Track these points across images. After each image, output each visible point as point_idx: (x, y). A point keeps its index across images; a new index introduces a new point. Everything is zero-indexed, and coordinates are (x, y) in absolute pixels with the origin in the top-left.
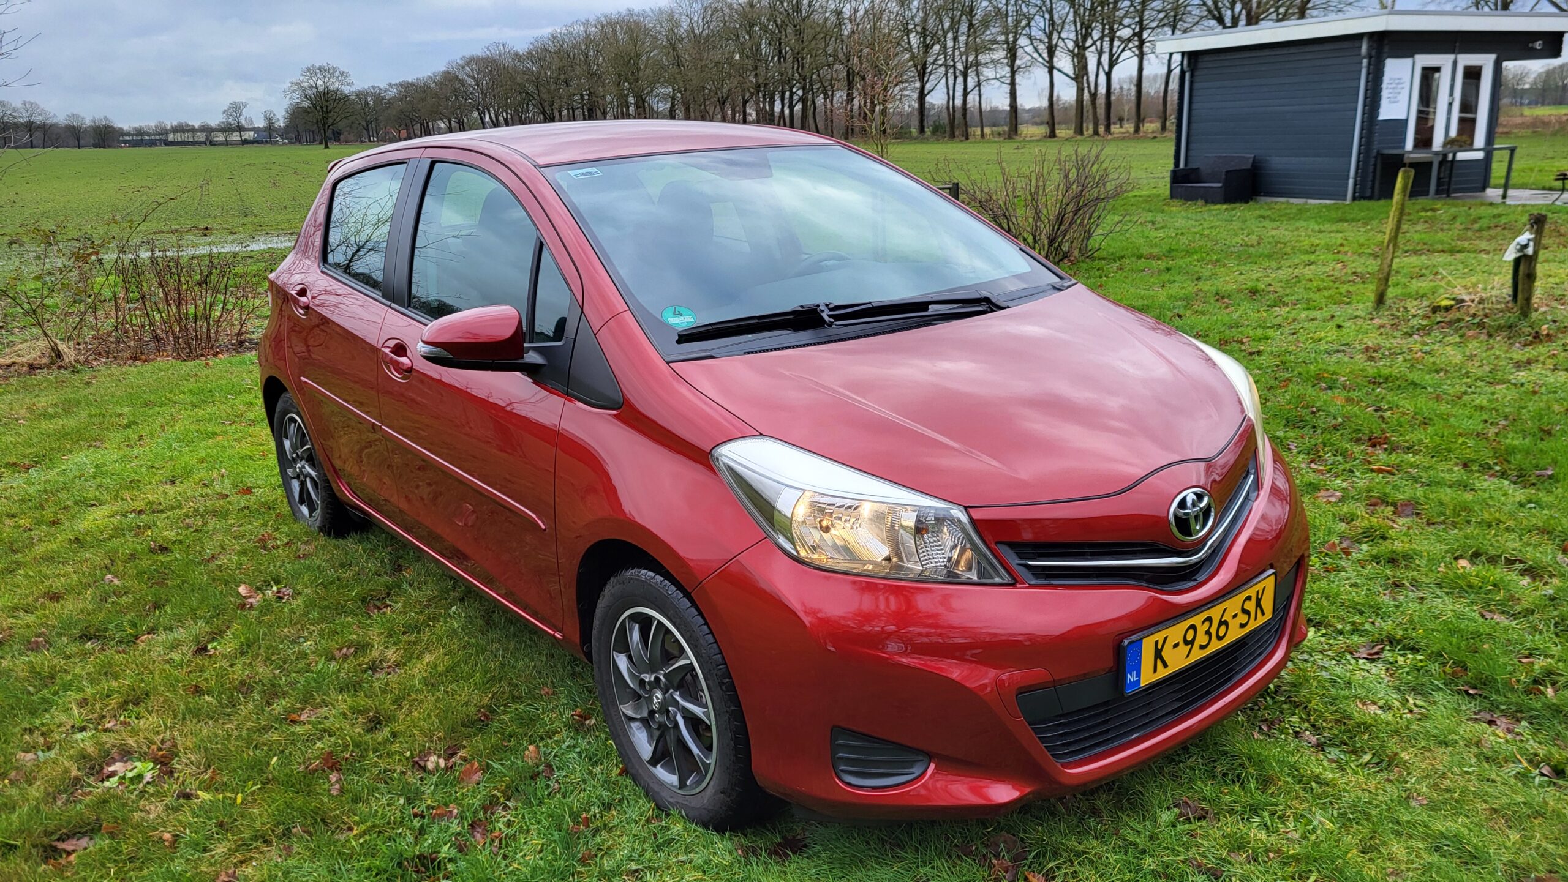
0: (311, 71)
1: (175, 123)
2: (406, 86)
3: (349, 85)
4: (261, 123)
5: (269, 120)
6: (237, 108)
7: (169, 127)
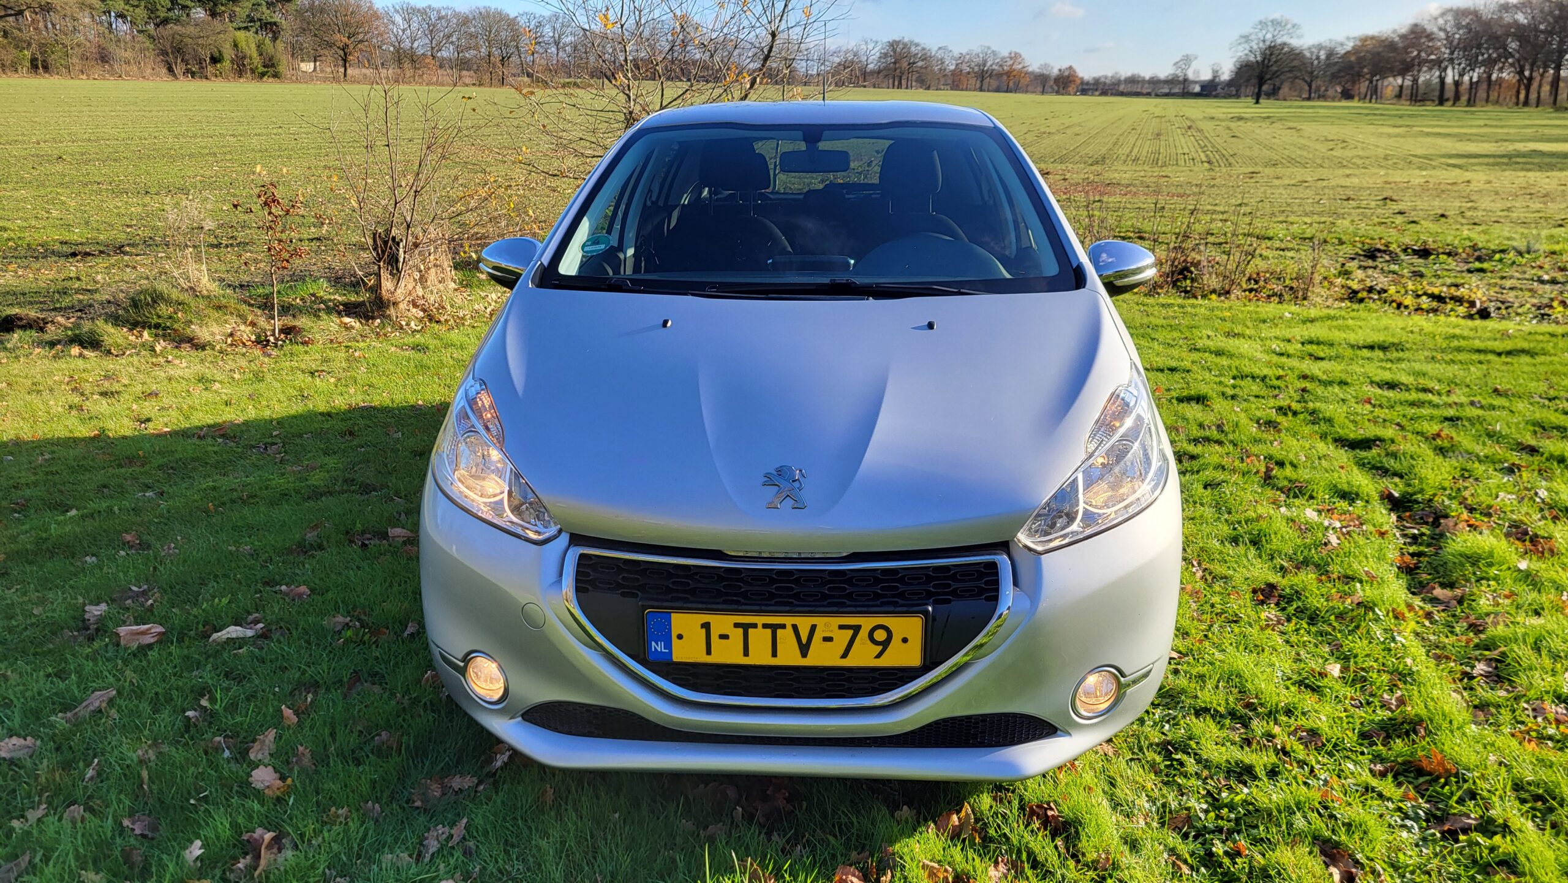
0: (1263, 24)
1: (1129, 74)
2: (1364, 40)
3: (1299, 37)
4: (1206, 76)
5: (1216, 73)
6: (1187, 60)
7: (1122, 78)
